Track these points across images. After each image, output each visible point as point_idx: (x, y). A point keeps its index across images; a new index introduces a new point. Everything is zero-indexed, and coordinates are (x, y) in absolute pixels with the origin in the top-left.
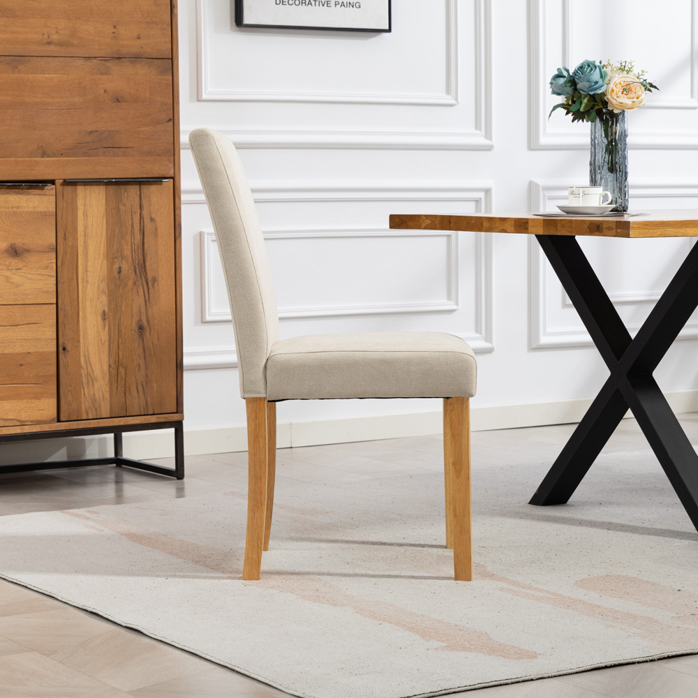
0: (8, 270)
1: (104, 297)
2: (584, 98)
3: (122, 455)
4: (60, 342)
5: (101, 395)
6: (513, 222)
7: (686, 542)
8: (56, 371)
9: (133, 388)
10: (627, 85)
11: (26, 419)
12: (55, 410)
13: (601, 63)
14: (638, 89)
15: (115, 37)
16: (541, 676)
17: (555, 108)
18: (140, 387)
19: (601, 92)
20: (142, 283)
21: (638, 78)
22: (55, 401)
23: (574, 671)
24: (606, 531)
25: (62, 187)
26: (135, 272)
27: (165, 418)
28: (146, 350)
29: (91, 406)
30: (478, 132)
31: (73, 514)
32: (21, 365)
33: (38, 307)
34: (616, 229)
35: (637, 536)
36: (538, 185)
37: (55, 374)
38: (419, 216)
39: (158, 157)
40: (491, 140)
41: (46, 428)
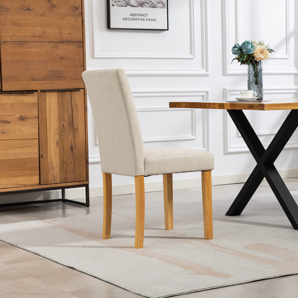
0: (19, 126)
1: (57, 136)
2: (245, 56)
3: (65, 198)
4: (40, 154)
5: (56, 174)
6: (218, 105)
8: (38, 165)
9: (69, 171)
10: (262, 50)
11: (27, 184)
12: (39, 181)
13: (251, 41)
14: (266, 52)
15: (60, 33)
16: (232, 284)
17: (234, 59)
18: (72, 171)
19: (252, 53)
20: (72, 130)
21: (266, 47)
22: (38, 177)
23: (246, 282)
24: (256, 226)
25: (40, 93)
26: (69, 126)
27: (82, 183)
28: (74, 156)
29: (53, 179)
30: (203, 69)
31: (46, 222)
32: (25, 163)
33: (31, 140)
34: (259, 107)
35: (268, 228)
36: (227, 90)
37: (39, 166)
38: (181, 103)
39: (78, 81)
40: (208, 72)
41: (35, 187)
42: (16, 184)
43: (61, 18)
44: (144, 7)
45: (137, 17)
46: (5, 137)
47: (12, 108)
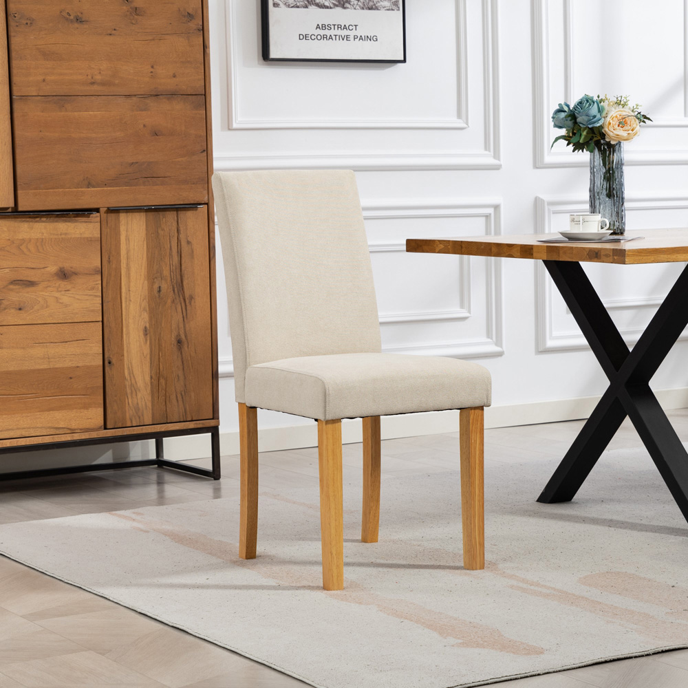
0: (58, 291)
1: (146, 314)
2: (584, 131)
3: (163, 457)
4: (106, 356)
5: (144, 403)
6: (519, 248)
7: (680, 538)
8: (102, 382)
9: (173, 397)
10: (623, 119)
11: (76, 427)
12: (102, 419)
13: (598, 97)
14: (633, 121)
15: (153, 75)
16: (547, 671)
17: (557, 139)
18: (179, 396)
19: (598, 125)
20: (180, 301)
21: (633, 111)
22: (101, 410)
23: (577, 666)
24: (607, 528)
25: (106, 215)
26: (174, 291)
27: (203, 424)
28: (185, 362)
29: (135, 414)
30: (487, 152)
31: (120, 516)
32: (71, 378)
33: (85, 325)
34: (613, 256)
35: (635, 533)
36: (544, 201)
37: (102, 385)
38: (433, 241)
39: (193, 185)
40: (499, 160)
41: (94, 435)
42: (50, 428)
43: (154, 40)
44: (348, 8)
45: (332, 32)
46: (26, 317)
47: (41, 250)
